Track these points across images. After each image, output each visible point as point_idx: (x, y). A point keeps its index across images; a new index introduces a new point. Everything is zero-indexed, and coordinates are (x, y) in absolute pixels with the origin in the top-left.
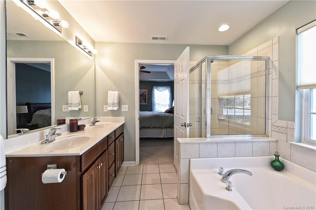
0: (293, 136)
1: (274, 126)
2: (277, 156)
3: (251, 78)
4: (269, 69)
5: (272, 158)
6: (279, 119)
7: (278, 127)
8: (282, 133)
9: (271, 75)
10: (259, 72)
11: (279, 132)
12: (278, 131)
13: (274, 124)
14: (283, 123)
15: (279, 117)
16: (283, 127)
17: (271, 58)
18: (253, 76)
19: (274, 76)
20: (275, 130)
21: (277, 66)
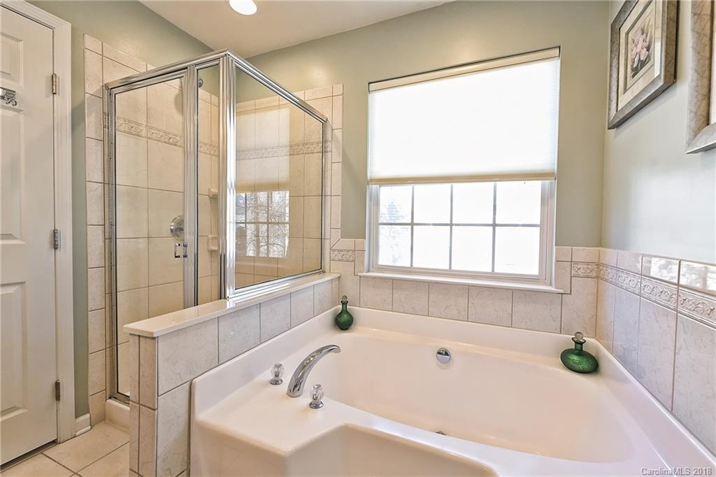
0: (363, 262)
1: (334, 250)
2: (344, 304)
3: (290, 155)
4: (326, 142)
5: (336, 310)
6: (342, 237)
7: (341, 251)
8: (348, 261)
9: (329, 154)
10: (306, 144)
11: (342, 260)
12: (340, 258)
13: (334, 248)
14: (348, 243)
15: (342, 233)
16: (348, 251)
17: (330, 120)
18: (295, 149)
19: (335, 156)
20: (337, 258)
21: (340, 139)
